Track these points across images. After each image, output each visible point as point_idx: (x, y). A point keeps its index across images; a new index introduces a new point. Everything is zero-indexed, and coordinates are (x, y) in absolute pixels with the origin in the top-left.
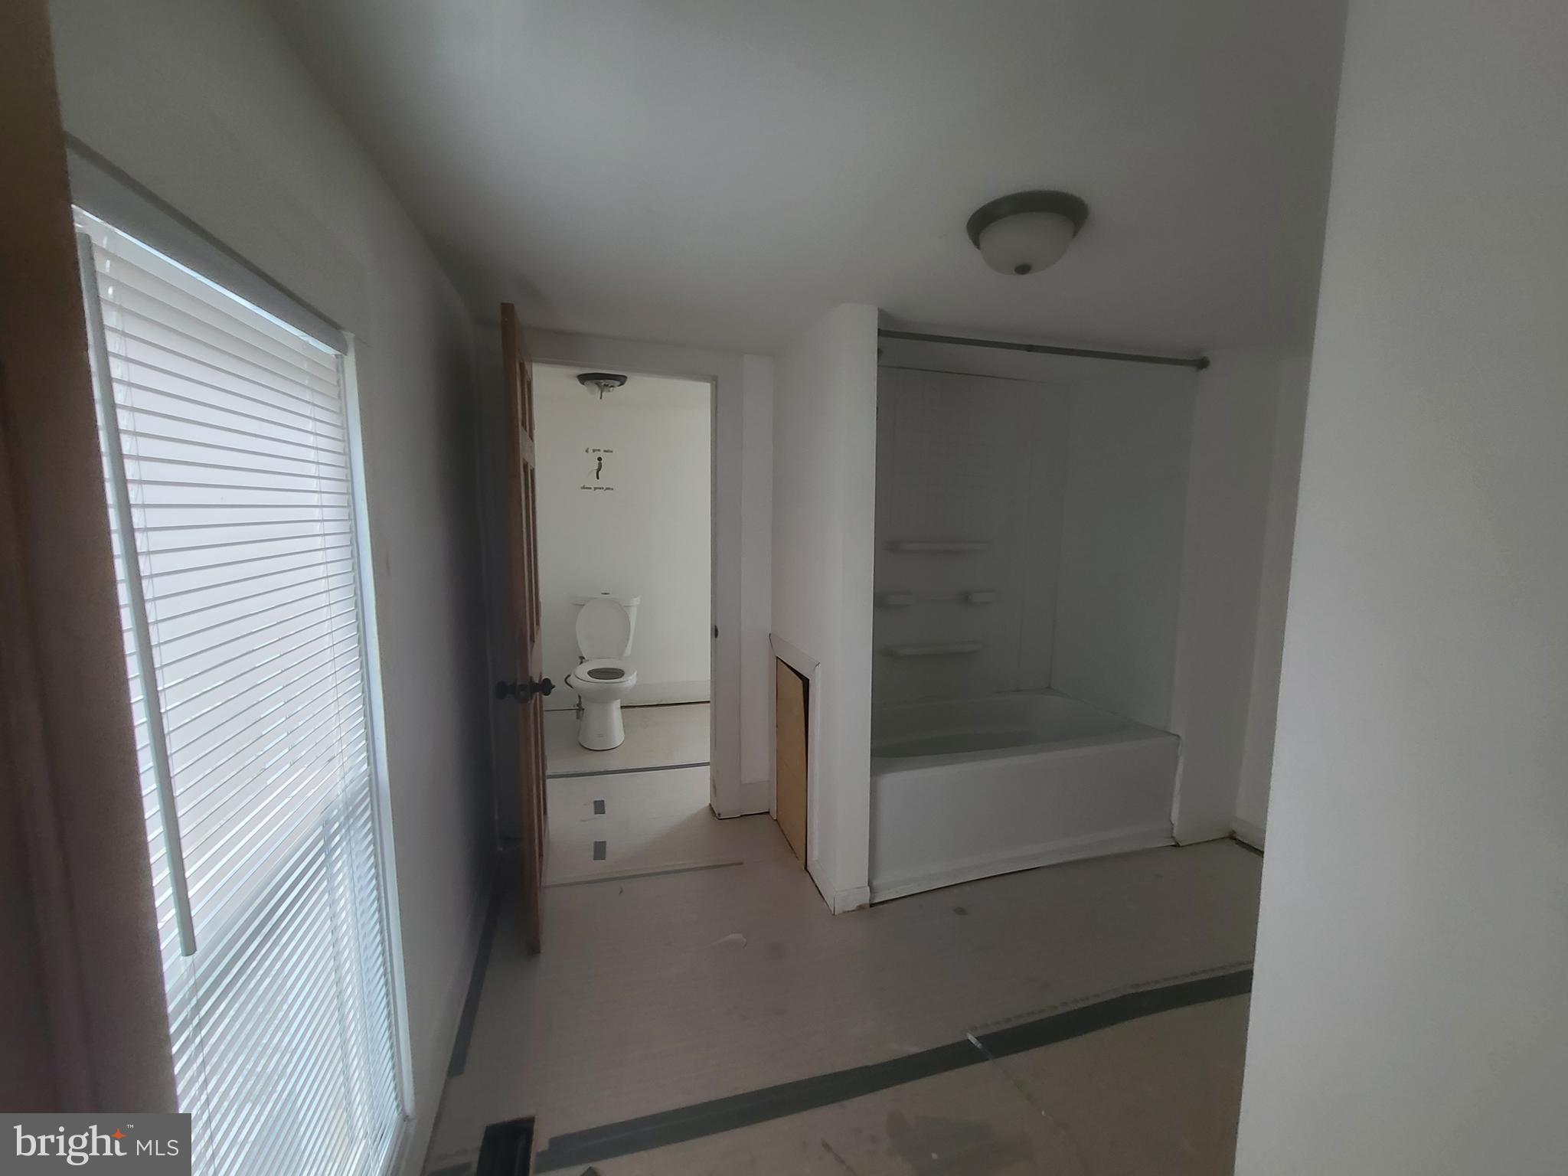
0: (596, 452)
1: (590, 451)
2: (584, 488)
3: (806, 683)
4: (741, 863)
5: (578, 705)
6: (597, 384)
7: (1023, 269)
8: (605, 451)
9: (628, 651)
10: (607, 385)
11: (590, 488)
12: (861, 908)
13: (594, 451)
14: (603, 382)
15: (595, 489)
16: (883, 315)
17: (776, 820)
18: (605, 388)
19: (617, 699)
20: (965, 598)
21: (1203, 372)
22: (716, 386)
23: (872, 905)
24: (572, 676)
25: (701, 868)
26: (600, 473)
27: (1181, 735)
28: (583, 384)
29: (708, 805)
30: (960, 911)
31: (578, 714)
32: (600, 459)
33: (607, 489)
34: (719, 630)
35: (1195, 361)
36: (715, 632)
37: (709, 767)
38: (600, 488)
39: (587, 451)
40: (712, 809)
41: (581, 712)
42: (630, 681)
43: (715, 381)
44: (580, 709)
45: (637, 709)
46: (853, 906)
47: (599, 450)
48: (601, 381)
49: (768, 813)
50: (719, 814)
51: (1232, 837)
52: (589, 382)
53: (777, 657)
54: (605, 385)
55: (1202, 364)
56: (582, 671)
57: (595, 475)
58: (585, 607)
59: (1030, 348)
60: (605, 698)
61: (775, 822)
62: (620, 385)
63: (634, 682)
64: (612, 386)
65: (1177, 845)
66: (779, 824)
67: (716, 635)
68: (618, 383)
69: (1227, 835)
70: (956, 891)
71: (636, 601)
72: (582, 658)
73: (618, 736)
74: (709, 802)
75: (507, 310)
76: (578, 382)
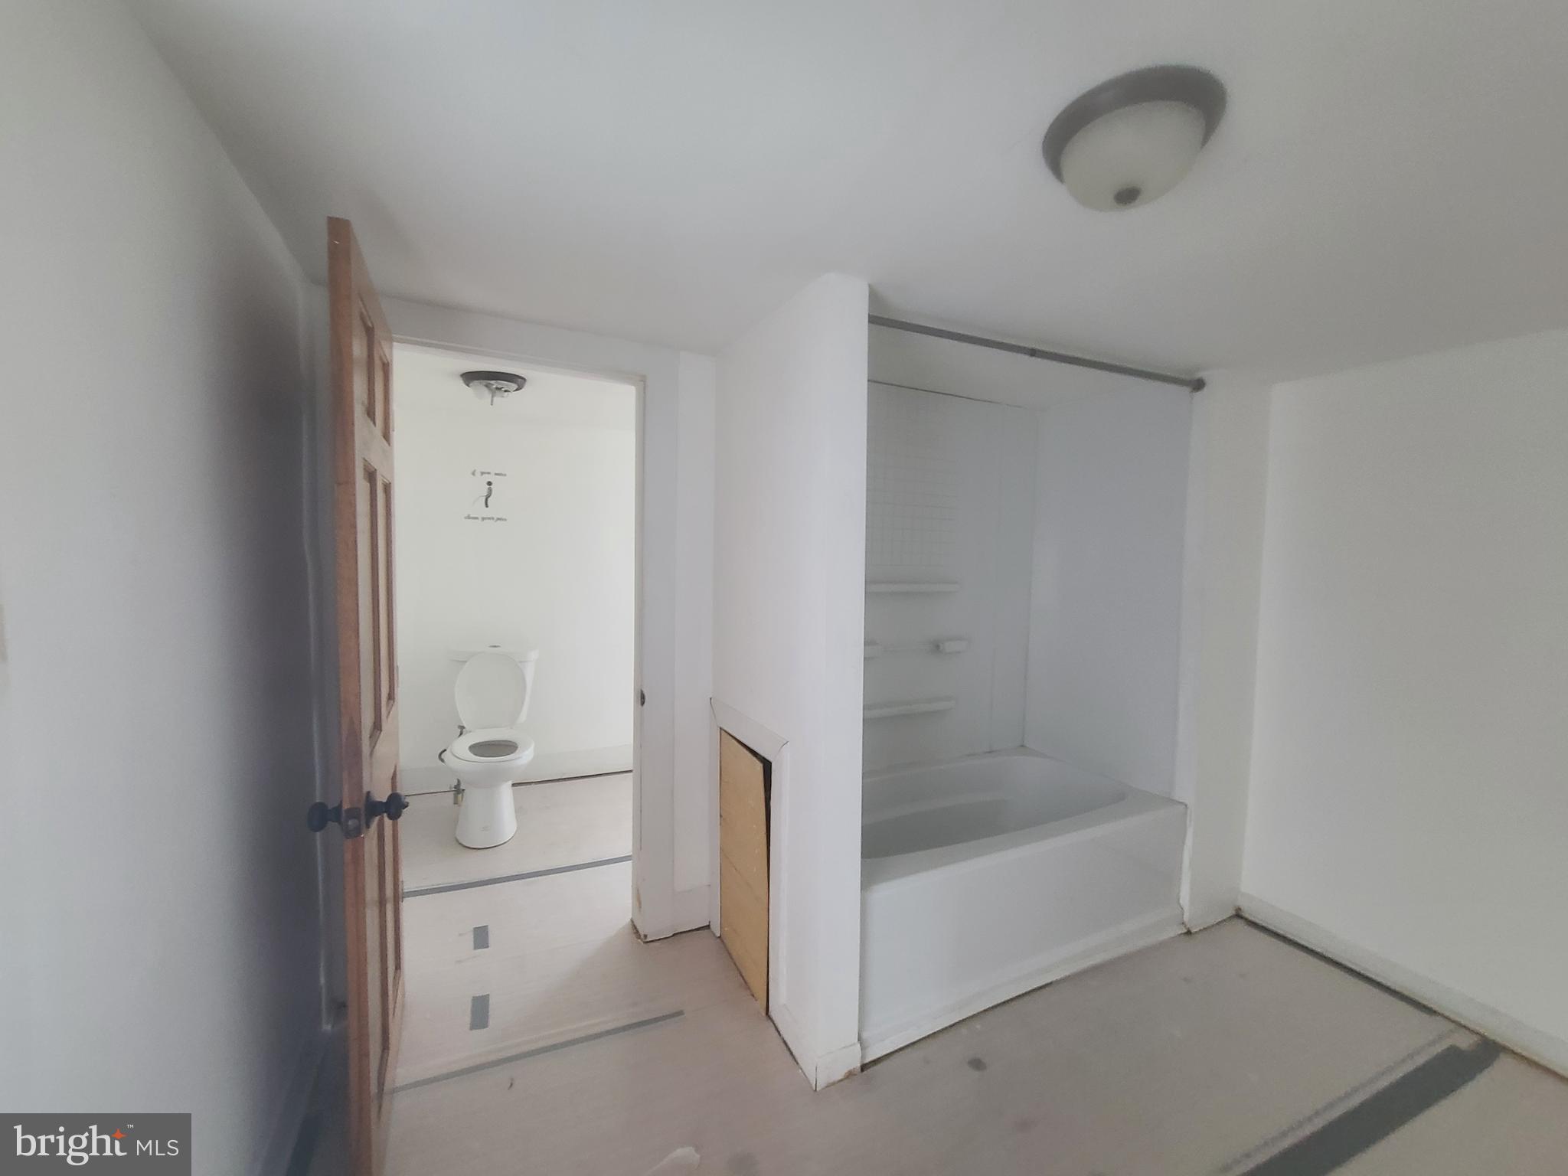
0: (484, 475)
1: (478, 474)
2: (469, 517)
3: (767, 766)
4: (680, 1013)
5: (455, 788)
6: (486, 386)
7: (1127, 196)
8: (496, 474)
9: (523, 717)
10: (500, 389)
11: (477, 518)
12: (850, 1075)
13: (482, 473)
14: (495, 384)
15: (483, 519)
16: (874, 297)
17: (720, 937)
18: (498, 392)
19: (506, 781)
20: (936, 647)
21: (1198, 394)
22: (645, 388)
23: (864, 1067)
24: (448, 750)
25: (624, 1029)
26: (489, 499)
27: (1187, 802)
28: (468, 385)
29: (628, 920)
30: (977, 1064)
31: (456, 798)
32: (489, 483)
33: (498, 519)
34: (646, 694)
35: (1190, 381)
36: (642, 699)
37: (630, 862)
38: (489, 518)
39: (473, 474)
40: (635, 927)
41: (460, 796)
42: (524, 757)
43: (642, 382)
44: (458, 790)
45: (533, 786)
46: (839, 1075)
47: (489, 473)
48: (493, 382)
49: (708, 927)
50: (646, 936)
51: (1238, 915)
52: (476, 382)
53: (721, 728)
54: (497, 388)
55: (1198, 385)
56: (461, 747)
57: (484, 502)
58: (468, 663)
59: (1033, 353)
60: (490, 781)
61: (718, 940)
62: (517, 390)
63: (530, 758)
64: (506, 391)
65: (1189, 933)
66: (723, 941)
67: (643, 703)
68: (515, 386)
69: (1234, 913)
70: (964, 1030)
71: (533, 655)
72: (462, 728)
73: (508, 824)
74: (631, 917)
75: (339, 229)
76: (461, 383)
